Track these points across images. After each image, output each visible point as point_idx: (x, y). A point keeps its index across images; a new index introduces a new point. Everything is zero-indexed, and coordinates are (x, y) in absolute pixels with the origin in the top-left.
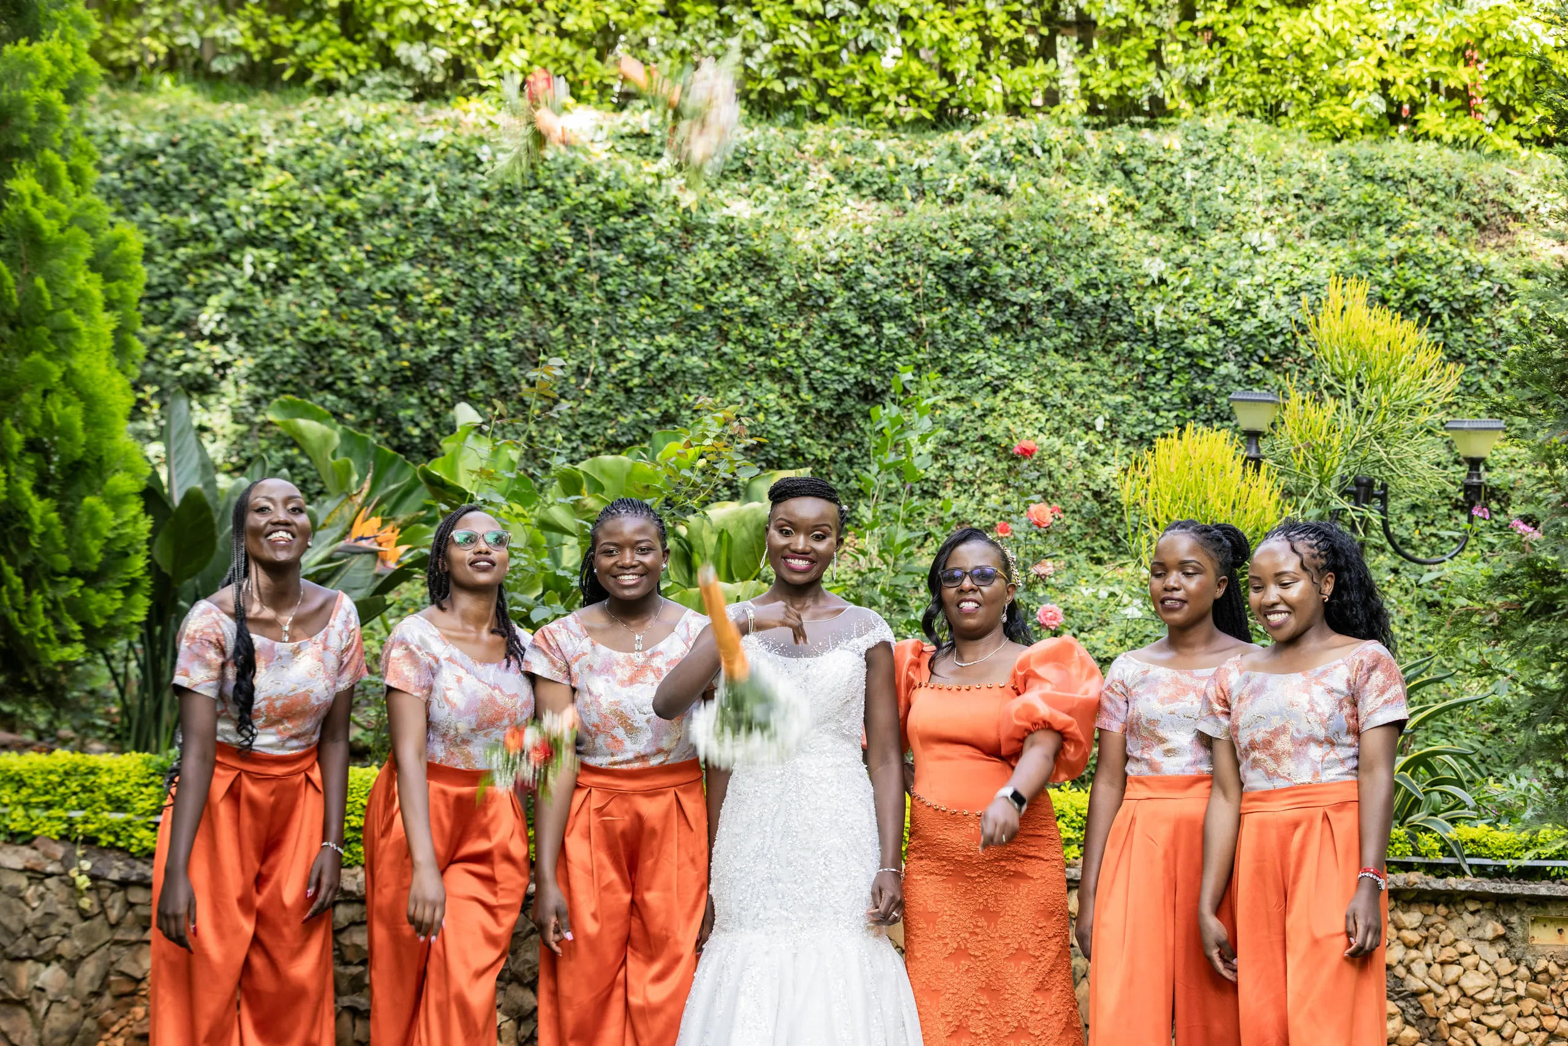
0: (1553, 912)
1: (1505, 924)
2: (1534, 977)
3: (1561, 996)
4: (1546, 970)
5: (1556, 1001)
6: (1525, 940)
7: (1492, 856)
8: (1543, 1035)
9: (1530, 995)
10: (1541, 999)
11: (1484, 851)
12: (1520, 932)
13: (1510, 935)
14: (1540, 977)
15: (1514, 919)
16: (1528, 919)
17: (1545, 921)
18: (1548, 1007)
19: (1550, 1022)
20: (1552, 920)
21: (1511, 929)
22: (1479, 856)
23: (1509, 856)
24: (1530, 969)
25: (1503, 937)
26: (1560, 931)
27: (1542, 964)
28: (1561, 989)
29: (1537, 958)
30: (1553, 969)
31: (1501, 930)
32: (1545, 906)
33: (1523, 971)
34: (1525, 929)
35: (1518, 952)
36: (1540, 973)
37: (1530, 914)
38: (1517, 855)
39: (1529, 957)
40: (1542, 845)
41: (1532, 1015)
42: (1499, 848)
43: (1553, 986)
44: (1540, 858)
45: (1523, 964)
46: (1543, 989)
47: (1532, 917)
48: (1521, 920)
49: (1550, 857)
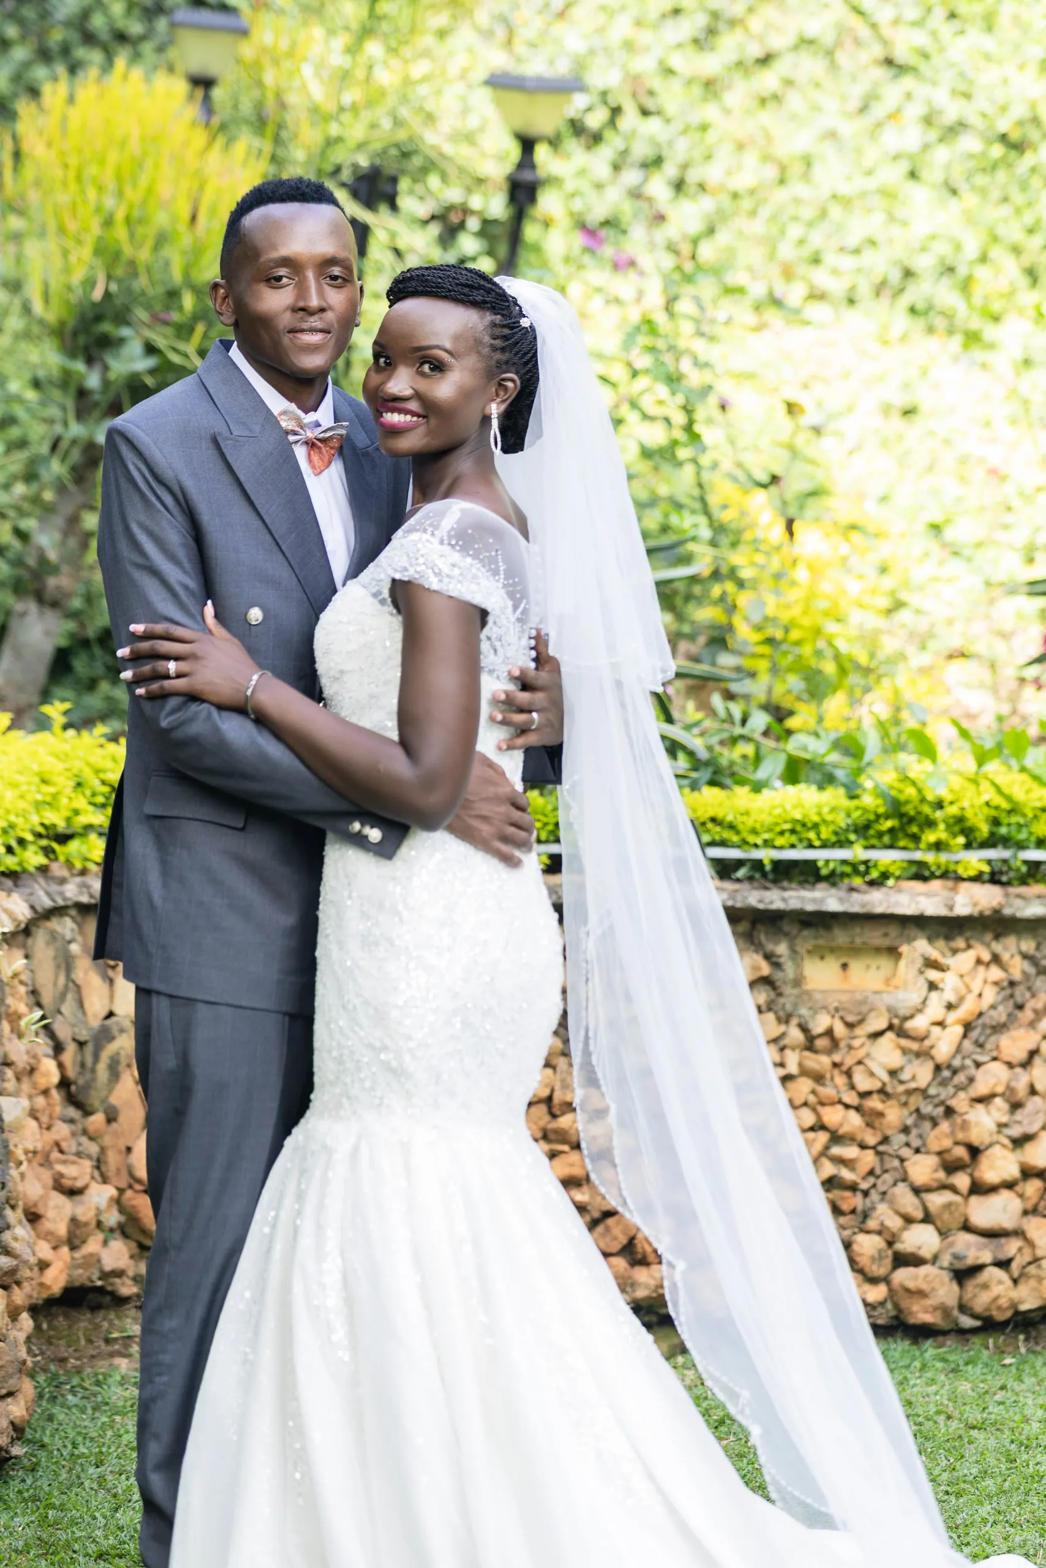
0: (841, 937)
1: (768, 957)
2: (810, 1045)
3: (849, 1074)
4: (829, 1033)
5: (840, 1080)
6: (798, 982)
7: (744, 844)
8: (823, 1137)
9: (804, 1072)
10: (819, 1078)
12: (789, 971)
13: (778, 976)
14: (821, 1043)
15: (782, 949)
16: (802, 947)
17: (820, 953)
18: (827, 1091)
19: (833, 1116)
20: (832, 950)
21: (777, 965)
22: (723, 843)
23: (767, 844)
24: (804, 1029)
25: (767, 981)
26: (845, 966)
27: (821, 1023)
28: (849, 1061)
29: (815, 1011)
30: (840, 1030)
31: (766, 969)
32: (828, 927)
33: (795, 1035)
34: (799, 966)
35: (787, 1002)
36: (820, 1035)
37: (807, 940)
38: (780, 841)
39: (803, 1011)
40: (816, 826)
41: (805, 1104)
42: (754, 832)
43: (837, 1058)
44: (811, 846)
45: (794, 1021)
46: (822, 1062)
47: (809, 945)
48: (793, 951)
49: (825, 845)
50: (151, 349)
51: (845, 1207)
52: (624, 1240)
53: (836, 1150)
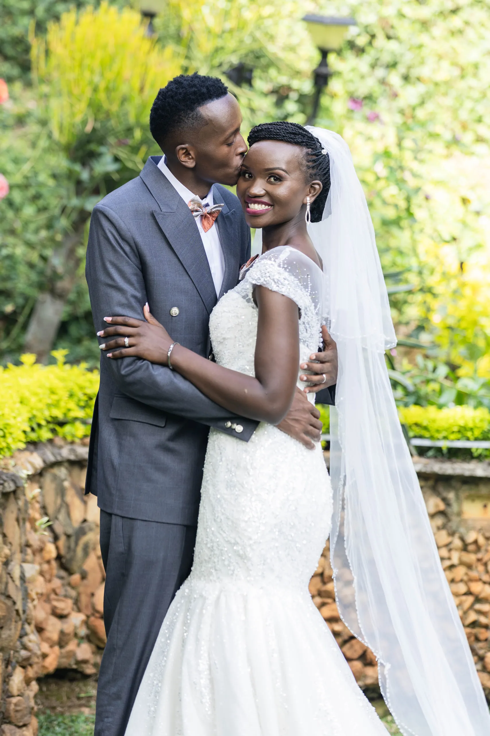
0: (483, 490)
1: (445, 500)
2: (465, 548)
3: (486, 565)
4: (476, 542)
5: (481, 568)
6: (459, 514)
7: (432, 438)
8: (470, 600)
9: (462, 563)
10: (469, 567)
11: (427, 434)
12: (455, 508)
13: (449, 511)
14: (472, 548)
15: (451, 495)
16: (462, 495)
17: (472, 498)
18: (474, 574)
19: (476, 587)
20: (479, 497)
21: (448, 504)
22: (421, 437)
23: (445, 438)
24: (462, 539)
25: (442, 513)
26: (485, 506)
27: (471, 537)
28: (486, 558)
29: (469, 529)
30: (481, 541)
31: (442, 506)
32: (477, 485)
33: (457, 543)
34: (460, 505)
35: (454, 524)
36: (471, 544)
37: (465, 491)
38: (452, 437)
39: (462, 530)
40: (472, 429)
41: (461, 581)
42: (438, 431)
43: (480, 556)
44: (468, 439)
45: (457, 535)
46: (471, 558)
47: (467, 493)
48: (458, 498)
49: (476, 439)
50: (116, 159)
51: (482, 637)
52: (360, 652)
53: (478, 606)
